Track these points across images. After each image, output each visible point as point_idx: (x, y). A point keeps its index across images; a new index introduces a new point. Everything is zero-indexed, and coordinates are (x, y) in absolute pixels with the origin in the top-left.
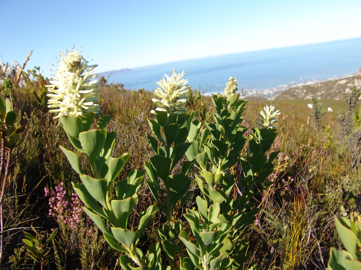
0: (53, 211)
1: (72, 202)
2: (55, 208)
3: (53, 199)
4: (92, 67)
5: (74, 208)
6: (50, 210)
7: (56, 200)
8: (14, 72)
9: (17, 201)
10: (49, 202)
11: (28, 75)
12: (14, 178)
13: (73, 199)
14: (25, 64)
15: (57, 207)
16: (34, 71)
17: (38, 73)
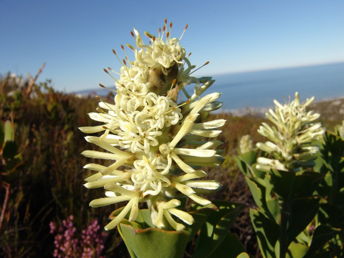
0: (60, 252)
1: (82, 240)
2: (62, 248)
3: (60, 237)
4: (207, 83)
5: (85, 249)
6: (56, 251)
7: (64, 240)
8: (27, 84)
9: (17, 236)
10: (54, 240)
11: (39, 88)
12: (17, 205)
13: (83, 237)
14: (37, 77)
15: (64, 247)
16: (46, 84)
17: (49, 85)
